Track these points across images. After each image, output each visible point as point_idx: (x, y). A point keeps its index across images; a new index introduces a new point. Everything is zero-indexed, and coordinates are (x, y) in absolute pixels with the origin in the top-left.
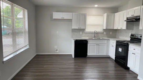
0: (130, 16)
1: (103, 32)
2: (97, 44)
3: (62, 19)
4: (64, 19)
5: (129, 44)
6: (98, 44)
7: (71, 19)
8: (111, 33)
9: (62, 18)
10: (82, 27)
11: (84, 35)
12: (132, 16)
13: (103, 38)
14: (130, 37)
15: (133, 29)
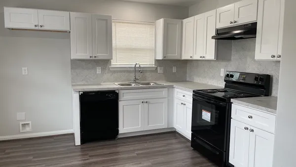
0: (224, 24)
1: (157, 68)
2: (142, 101)
3: (37, 28)
4: (42, 28)
5: (232, 100)
6: (145, 101)
7: (68, 29)
8: (174, 70)
9: (36, 26)
10: (101, 56)
11: (107, 76)
12: (232, 24)
13: (158, 82)
14: (225, 81)
15: (229, 60)
